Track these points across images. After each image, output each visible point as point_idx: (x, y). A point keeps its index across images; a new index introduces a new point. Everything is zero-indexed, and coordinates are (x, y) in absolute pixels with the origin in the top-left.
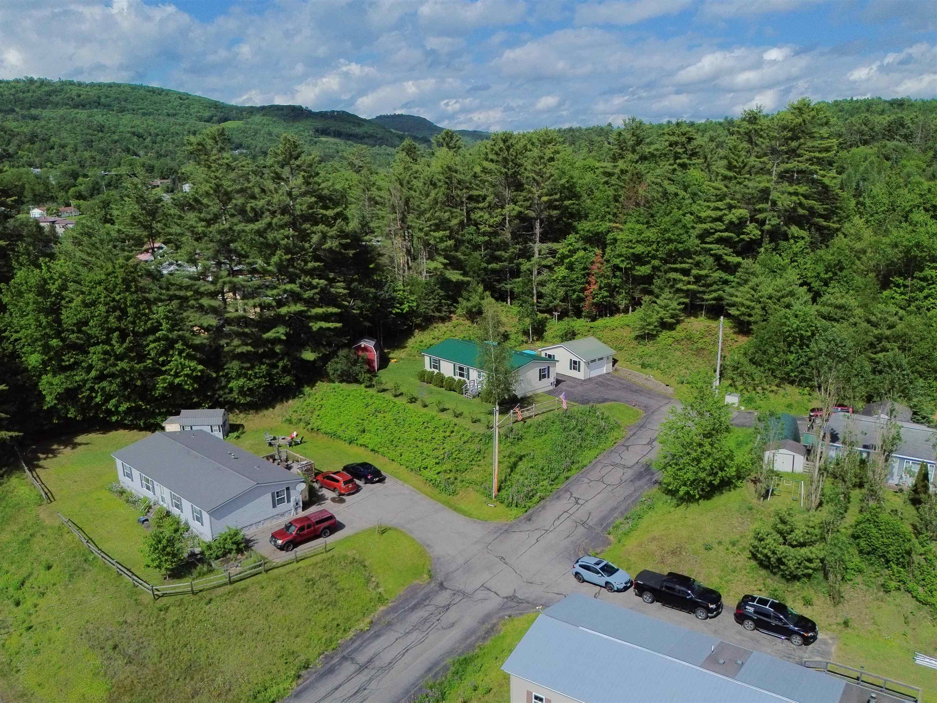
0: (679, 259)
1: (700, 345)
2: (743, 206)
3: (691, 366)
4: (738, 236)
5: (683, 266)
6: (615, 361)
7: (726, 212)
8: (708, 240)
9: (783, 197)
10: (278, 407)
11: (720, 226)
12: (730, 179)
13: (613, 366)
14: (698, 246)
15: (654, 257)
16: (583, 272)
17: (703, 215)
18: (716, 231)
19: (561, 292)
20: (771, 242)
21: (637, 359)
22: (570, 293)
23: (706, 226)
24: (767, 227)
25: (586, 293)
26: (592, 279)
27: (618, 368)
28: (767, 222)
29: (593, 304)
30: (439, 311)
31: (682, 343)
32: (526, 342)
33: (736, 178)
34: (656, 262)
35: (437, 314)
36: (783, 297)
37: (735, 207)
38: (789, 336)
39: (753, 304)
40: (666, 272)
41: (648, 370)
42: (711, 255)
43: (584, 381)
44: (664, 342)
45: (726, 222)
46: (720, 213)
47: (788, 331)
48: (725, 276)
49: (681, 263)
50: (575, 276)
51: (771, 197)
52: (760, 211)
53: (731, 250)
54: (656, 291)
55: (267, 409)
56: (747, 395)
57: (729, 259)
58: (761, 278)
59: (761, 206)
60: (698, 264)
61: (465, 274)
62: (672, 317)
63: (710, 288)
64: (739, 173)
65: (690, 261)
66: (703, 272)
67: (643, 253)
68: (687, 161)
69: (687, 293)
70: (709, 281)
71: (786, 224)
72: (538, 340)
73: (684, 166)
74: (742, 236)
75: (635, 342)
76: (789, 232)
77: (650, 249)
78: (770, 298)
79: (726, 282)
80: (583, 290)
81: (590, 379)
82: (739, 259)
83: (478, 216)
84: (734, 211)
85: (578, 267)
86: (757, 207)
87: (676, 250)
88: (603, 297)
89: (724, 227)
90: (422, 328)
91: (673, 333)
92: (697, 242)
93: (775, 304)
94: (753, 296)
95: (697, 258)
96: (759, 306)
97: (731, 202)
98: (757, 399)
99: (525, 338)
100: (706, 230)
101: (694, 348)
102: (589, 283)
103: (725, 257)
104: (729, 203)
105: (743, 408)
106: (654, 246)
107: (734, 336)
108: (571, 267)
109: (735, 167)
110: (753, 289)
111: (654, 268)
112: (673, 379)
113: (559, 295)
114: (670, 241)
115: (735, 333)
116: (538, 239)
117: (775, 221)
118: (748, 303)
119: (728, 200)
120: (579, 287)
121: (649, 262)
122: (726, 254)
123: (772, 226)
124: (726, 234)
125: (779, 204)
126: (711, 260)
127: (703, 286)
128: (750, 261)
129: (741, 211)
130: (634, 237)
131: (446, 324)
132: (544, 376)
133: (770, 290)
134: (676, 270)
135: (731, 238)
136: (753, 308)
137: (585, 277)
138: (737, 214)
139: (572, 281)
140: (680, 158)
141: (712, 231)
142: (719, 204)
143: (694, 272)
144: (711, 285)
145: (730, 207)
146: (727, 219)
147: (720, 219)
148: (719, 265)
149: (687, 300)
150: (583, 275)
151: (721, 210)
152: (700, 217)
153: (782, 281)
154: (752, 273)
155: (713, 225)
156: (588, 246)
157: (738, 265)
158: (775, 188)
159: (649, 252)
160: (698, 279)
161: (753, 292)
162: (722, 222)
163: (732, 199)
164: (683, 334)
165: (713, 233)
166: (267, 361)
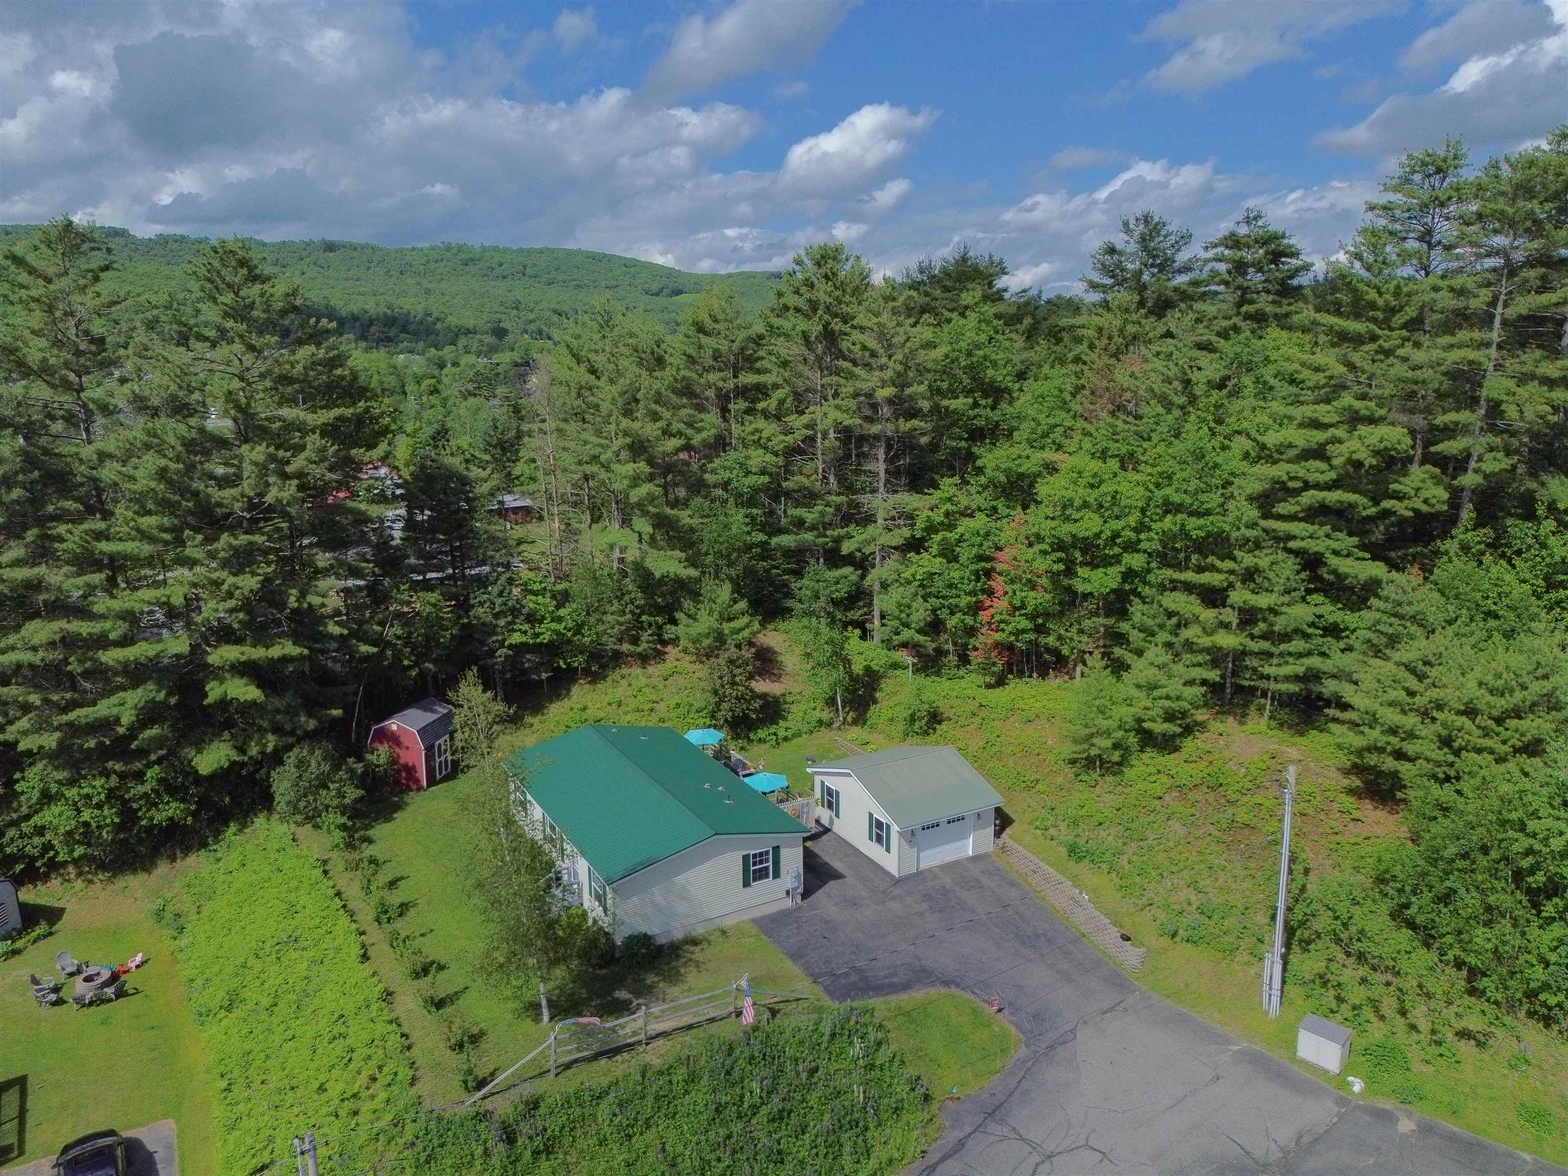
0: (1194, 558)
1: (1243, 816)
2: (1394, 415)
3: (1205, 883)
4: (1376, 502)
5: (1206, 578)
6: (1003, 821)
7: (1340, 432)
8: (1282, 508)
9: (1523, 392)
10: (163, 868)
11: (1316, 471)
12: (1357, 340)
13: (998, 834)
14: (1253, 525)
15: (1131, 547)
16: (974, 567)
17: (1272, 439)
18: (1307, 486)
19: (920, 613)
20: (1478, 525)
21: (1063, 826)
22: (943, 614)
23: (1279, 471)
24: (1469, 480)
25: (983, 616)
26: (998, 583)
27: (1011, 843)
28: (1473, 464)
29: (997, 645)
30: (635, 641)
31: (1192, 796)
32: (829, 725)
33: (1374, 338)
34: (1136, 561)
35: (626, 647)
36: (1517, 713)
37: (1372, 421)
38: (1532, 871)
39: (1411, 721)
40: (1162, 588)
41: (1083, 869)
42: (1289, 551)
43: (898, 882)
44: (1142, 785)
45: (1336, 462)
46: (1320, 436)
47: (1529, 852)
48: (1332, 613)
49: (1200, 570)
50: (956, 575)
51: (1484, 393)
52: (1450, 432)
53: (1355, 540)
54: (1135, 637)
55: (134, 871)
56: (1377, 1032)
57: (1346, 566)
58: (1442, 640)
59: (1452, 417)
60: (1250, 576)
61: (692, 562)
62: (1170, 717)
63: (1283, 647)
64: (1386, 324)
65: (1228, 565)
66: (1263, 601)
67: (1098, 535)
68: (1269, 309)
69: (1217, 657)
70: (1280, 624)
71: (1533, 474)
72: (855, 722)
73: (1260, 318)
74: (1387, 504)
75: (1069, 771)
76: (1543, 495)
77: (1116, 525)
78: (1470, 712)
79: (1334, 631)
80: (976, 609)
81: (919, 876)
82: (1378, 569)
83: (749, 429)
84: (1363, 429)
85: (966, 553)
86: (1441, 420)
87: (1184, 532)
88: (1018, 633)
89: (1333, 475)
90: (595, 678)
91: (1171, 761)
92: (1252, 513)
93: (1486, 733)
94: (1411, 694)
95: (1248, 560)
96: (1428, 731)
97: (1358, 405)
98: (1414, 1055)
99: (826, 715)
100: (1276, 482)
101: (1224, 819)
102: (990, 593)
103: (1333, 561)
104: (1350, 408)
105: (1358, 1086)
106: (1133, 520)
107: (1348, 802)
108: (949, 554)
109: (1373, 306)
110: (1410, 668)
111: (1129, 575)
112: (1147, 914)
113: (914, 618)
114: (1169, 508)
115: (1351, 792)
116: (881, 485)
117: (1496, 464)
118: (1391, 716)
119: (1346, 399)
120: (965, 600)
121: (1117, 559)
122: (1336, 553)
123: (1486, 476)
124: (1334, 497)
125: (1511, 412)
126: (1289, 566)
127: (1265, 637)
128: (1411, 577)
129: (1383, 430)
130: (1079, 494)
131: (650, 669)
132: (761, 874)
133: (1471, 690)
134: (1189, 588)
135: (1352, 506)
136: (1411, 735)
137: (978, 580)
138: (1373, 440)
139: (951, 586)
140: (1251, 302)
141: (1298, 484)
142: (1323, 412)
143: (1239, 596)
144: (1286, 637)
145: (1354, 420)
146: (1340, 454)
147: (1319, 453)
148: (1315, 578)
149: (1213, 675)
150: (976, 573)
151: (1323, 427)
152: (1263, 447)
153: (1517, 660)
154: (1413, 619)
155: (1298, 470)
156: (1000, 505)
157: (1372, 587)
158: (1498, 367)
159: (1116, 535)
160: (1248, 617)
161: (1412, 683)
162: (1326, 459)
163: (1363, 397)
164: (1197, 771)
165: (1297, 492)
166: (118, 767)
